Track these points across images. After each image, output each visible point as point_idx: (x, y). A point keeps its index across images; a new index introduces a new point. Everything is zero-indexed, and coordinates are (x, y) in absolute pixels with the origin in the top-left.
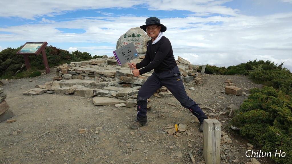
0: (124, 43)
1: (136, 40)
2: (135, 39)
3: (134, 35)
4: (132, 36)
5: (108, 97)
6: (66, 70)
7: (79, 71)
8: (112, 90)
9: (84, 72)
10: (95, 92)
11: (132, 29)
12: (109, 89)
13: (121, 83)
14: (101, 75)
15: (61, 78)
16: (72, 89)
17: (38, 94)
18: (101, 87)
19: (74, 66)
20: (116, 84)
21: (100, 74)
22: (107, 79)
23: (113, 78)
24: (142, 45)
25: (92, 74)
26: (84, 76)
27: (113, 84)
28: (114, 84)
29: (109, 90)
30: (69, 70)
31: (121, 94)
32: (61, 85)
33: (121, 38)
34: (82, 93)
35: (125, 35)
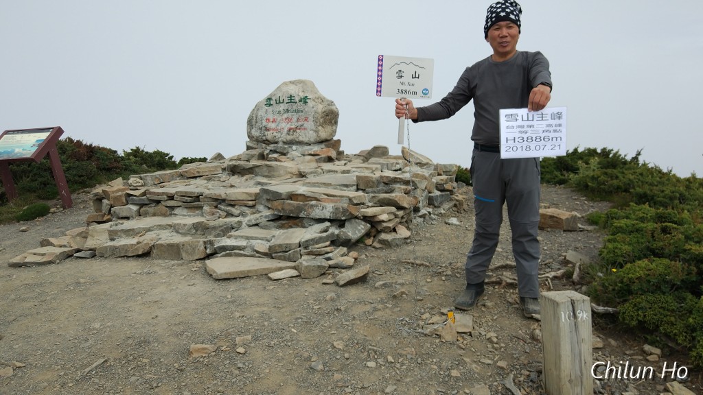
0: (268, 120)
1: (298, 111)
2: (295, 107)
3: (291, 99)
4: (286, 100)
5: (245, 256)
6: (120, 196)
7: (158, 194)
8: (256, 238)
9: (171, 198)
10: (208, 246)
11: (285, 84)
12: (247, 235)
13: (277, 219)
14: (218, 201)
15: (109, 217)
16: (144, 242)
17: (50, 263)
18: (222, 231)
19: (140, 184)
20: (263, 221)
21: (216, 200)
22: (235, 211)
23: (253, 207)
24: (315, 121)
25: (194, 202)
26: (172, 208)
27: (254, 222)
28: (258, 222)
29: (247, 238)
30: (129, 195)
31: (280, 246)
32: (113, 235)
33: (257, 108)
34: (174, 251)
35: (269, 99)
